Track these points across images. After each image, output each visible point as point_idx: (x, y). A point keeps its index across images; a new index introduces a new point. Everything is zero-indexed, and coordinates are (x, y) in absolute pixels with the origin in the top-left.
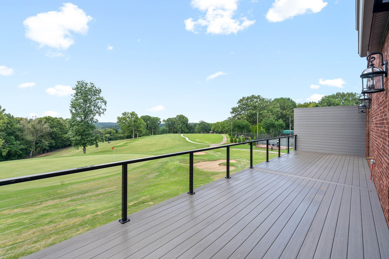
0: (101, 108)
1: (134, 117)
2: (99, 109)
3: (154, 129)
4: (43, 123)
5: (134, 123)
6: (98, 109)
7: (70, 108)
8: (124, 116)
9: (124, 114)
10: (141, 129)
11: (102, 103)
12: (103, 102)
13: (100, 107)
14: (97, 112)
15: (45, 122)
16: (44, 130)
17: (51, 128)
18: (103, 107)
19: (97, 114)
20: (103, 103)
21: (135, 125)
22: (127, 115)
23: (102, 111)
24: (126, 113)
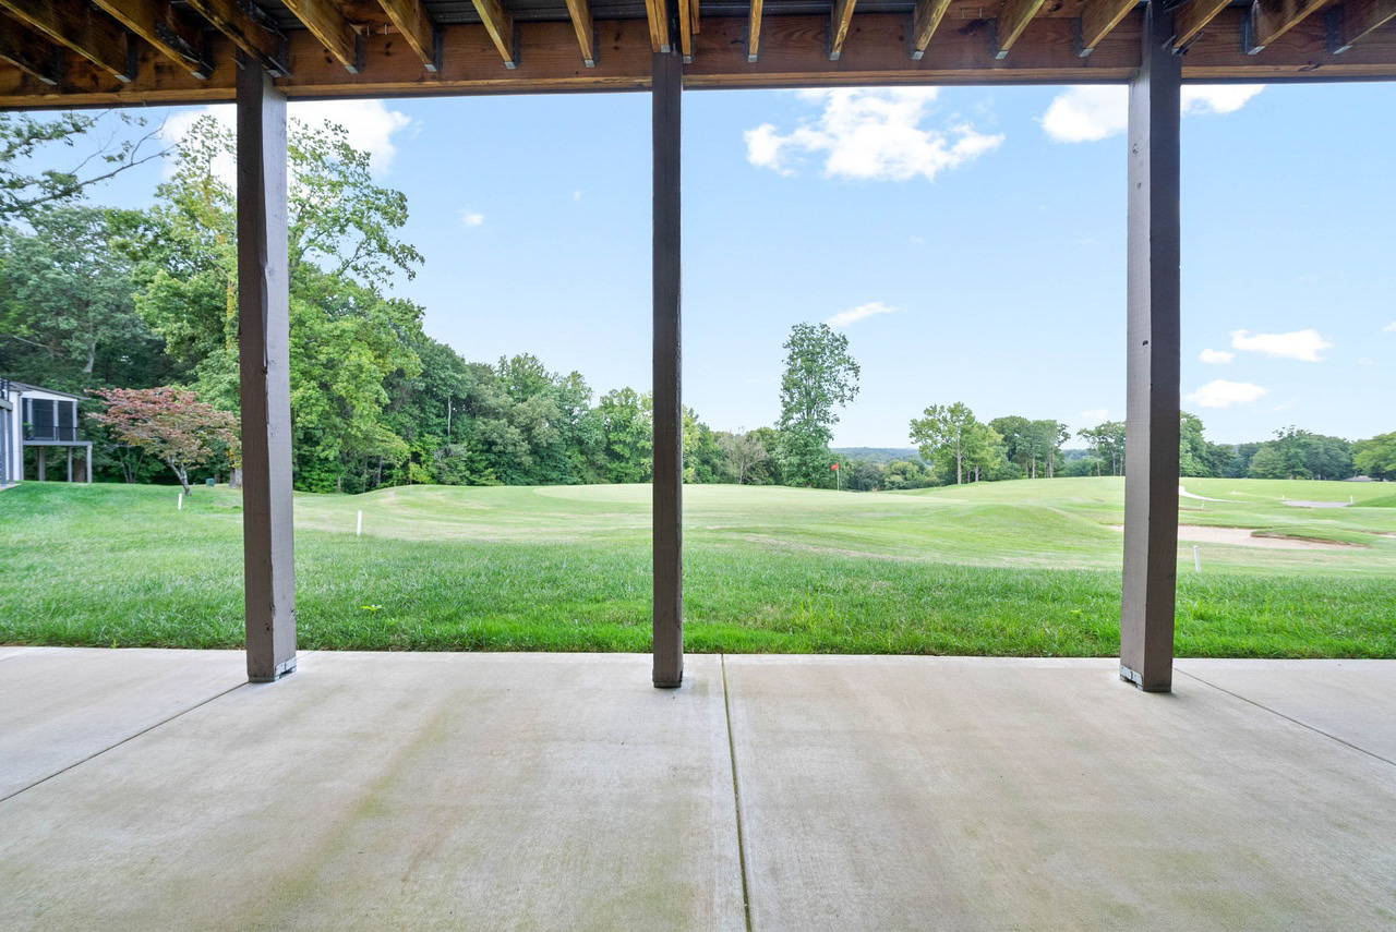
0: (845, 385)
1: (962, 418)
2: (842, 388)
3: (1037, 458)
4: (754, 441)
5: (962, 435)
6: (838, 389)
7: (782, 393)
8: (930, 418)
9: (931, 411)
10: (983, 454)
11: (848, 372)
12: (850, 369)
13: (843, 383)
14: (836, 397)
15: (758, 439)
16: (756, 457)
17: (768, 451)
18: (852, 382)
19: (836, 402)
20: (851, 373)
21: (962, 444)
22: (940, 414)
23: (848, 393)
24: (934, 409)
